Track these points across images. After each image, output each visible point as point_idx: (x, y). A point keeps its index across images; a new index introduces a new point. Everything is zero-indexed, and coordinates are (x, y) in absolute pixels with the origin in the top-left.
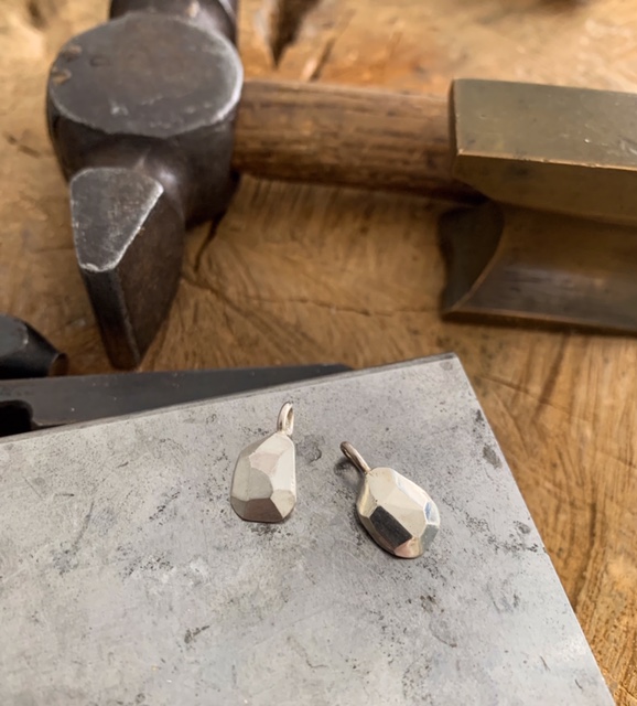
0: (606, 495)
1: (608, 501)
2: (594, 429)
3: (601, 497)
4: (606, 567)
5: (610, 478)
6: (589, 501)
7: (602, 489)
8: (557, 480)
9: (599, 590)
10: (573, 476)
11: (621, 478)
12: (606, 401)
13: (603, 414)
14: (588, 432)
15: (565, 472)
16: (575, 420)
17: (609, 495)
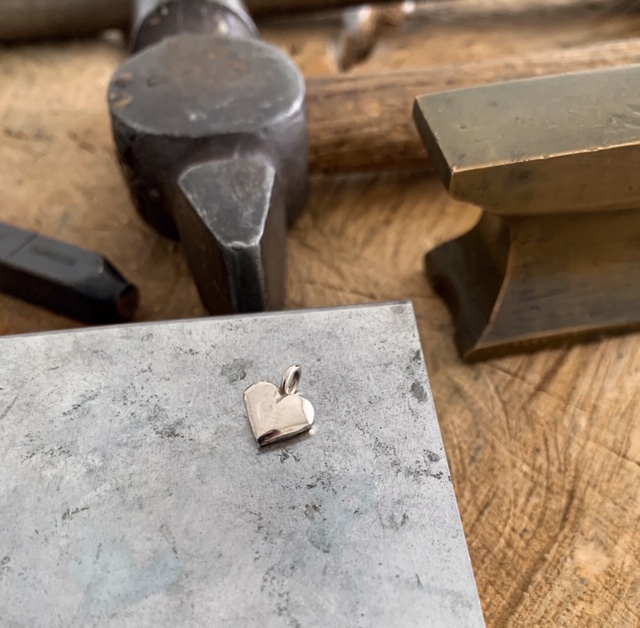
0: (589, 483)
1: (590, 489)
2: (590, 419)
3: (582, 485)
4: (573, 551)
5: (597, 467)
6: (568, 487)
7: (586, 477)
8: (538, 464)
9: (559, 573)
10: (556, 463)
11: (610, 468)
12: (610, 395)
13: (604, 406)
14: (583, 422)
15: (548, 458)
16: (571, 409)
17: (593, 483)
